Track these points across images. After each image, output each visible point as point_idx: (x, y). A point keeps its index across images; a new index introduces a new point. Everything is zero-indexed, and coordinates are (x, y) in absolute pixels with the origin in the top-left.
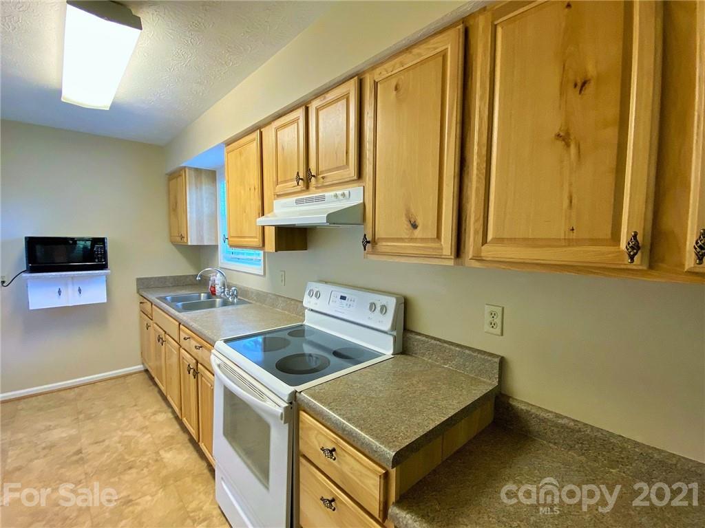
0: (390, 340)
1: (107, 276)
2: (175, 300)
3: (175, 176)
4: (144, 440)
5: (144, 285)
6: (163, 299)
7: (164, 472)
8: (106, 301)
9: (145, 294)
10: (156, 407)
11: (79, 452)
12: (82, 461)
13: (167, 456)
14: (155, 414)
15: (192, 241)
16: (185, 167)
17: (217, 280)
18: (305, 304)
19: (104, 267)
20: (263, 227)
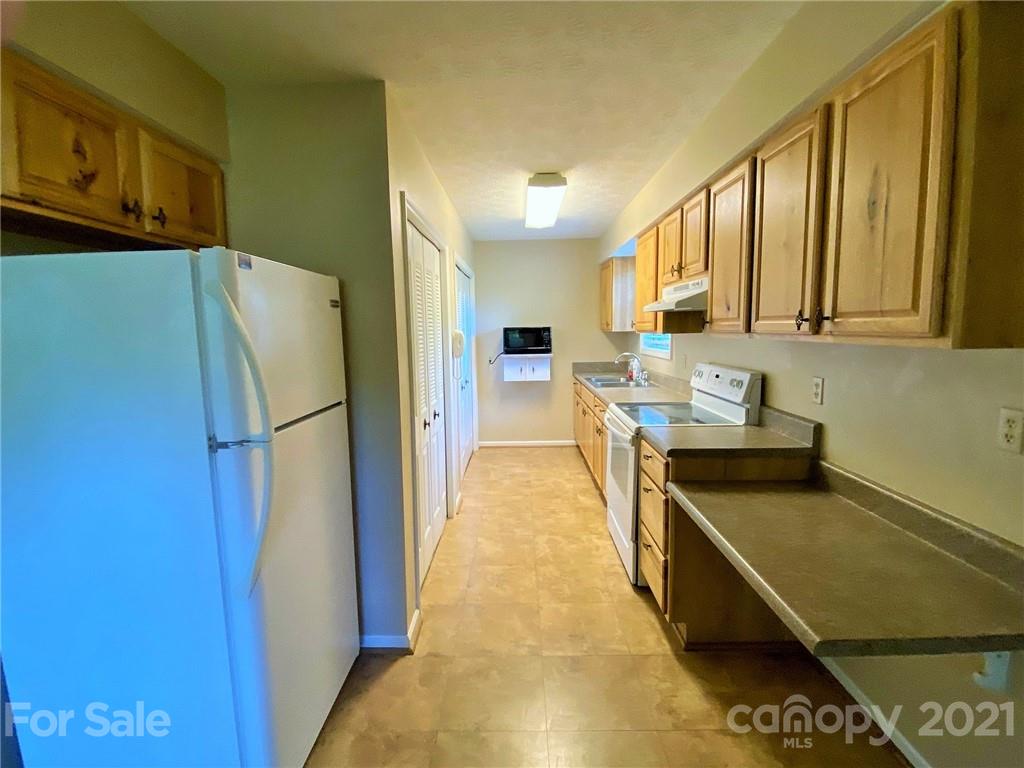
0: (743, 411)
1: (551, 359)
2: (598, 380)
3: (606, 265)
4: (569, 486)
5: (579, 368)
6: (589, 379)
7: (578, 505)
8: (549, 379)
9: (577, 376)
10: (580, 470)
11: (528, 482)
12: (530, 487)
13: (581, 498)
14: (579, 474)
15: (616, 328)
16: (612, 258)
17: (635, 365)
18: (692, 384)
19: (548, 351)
20: (656, 313)
